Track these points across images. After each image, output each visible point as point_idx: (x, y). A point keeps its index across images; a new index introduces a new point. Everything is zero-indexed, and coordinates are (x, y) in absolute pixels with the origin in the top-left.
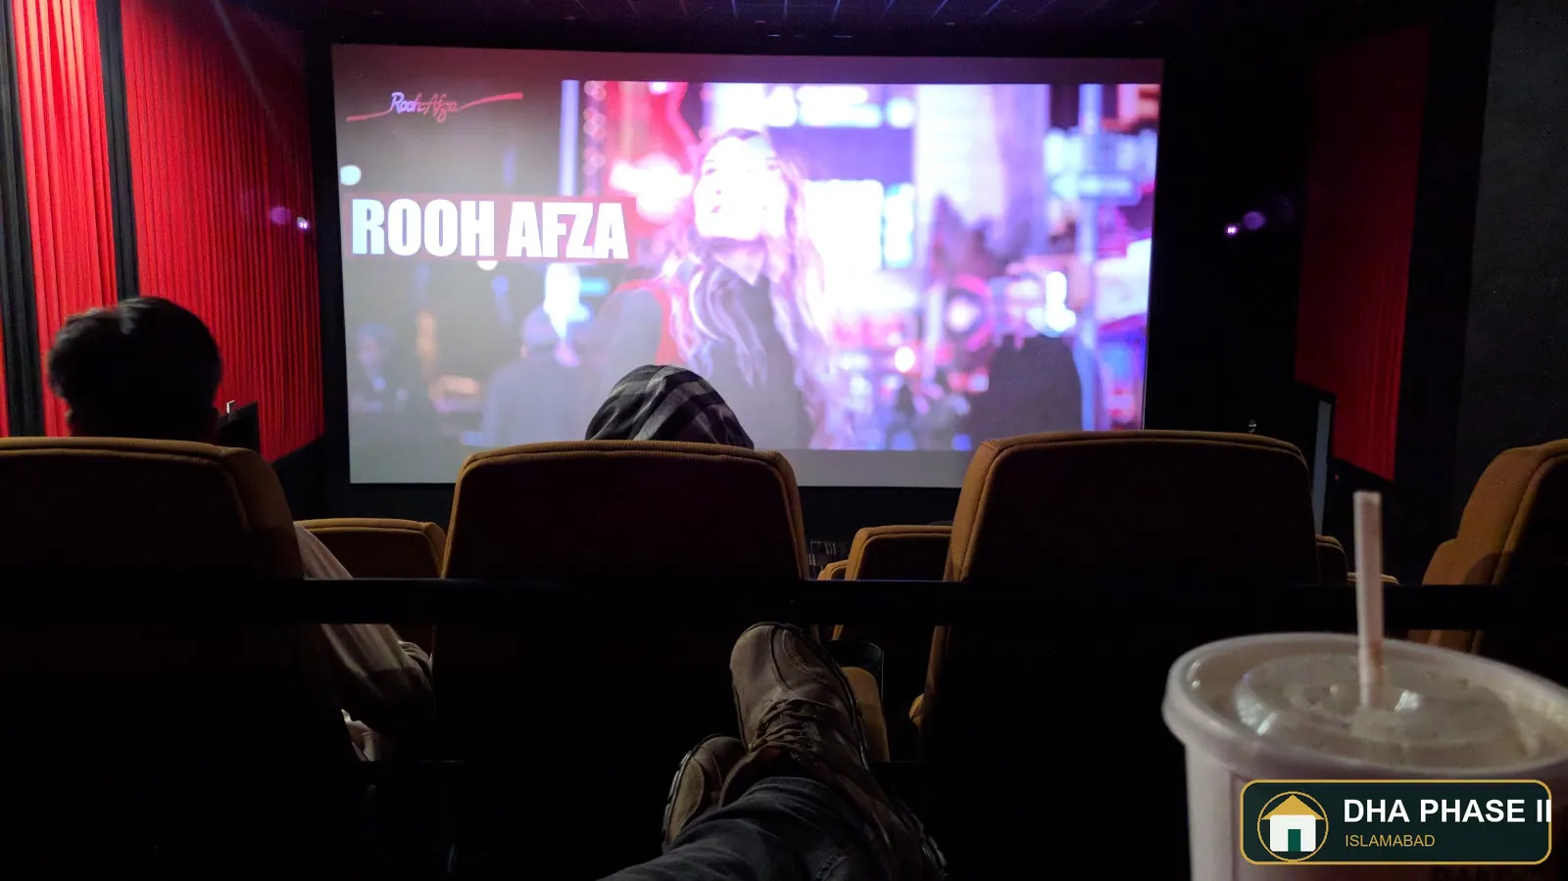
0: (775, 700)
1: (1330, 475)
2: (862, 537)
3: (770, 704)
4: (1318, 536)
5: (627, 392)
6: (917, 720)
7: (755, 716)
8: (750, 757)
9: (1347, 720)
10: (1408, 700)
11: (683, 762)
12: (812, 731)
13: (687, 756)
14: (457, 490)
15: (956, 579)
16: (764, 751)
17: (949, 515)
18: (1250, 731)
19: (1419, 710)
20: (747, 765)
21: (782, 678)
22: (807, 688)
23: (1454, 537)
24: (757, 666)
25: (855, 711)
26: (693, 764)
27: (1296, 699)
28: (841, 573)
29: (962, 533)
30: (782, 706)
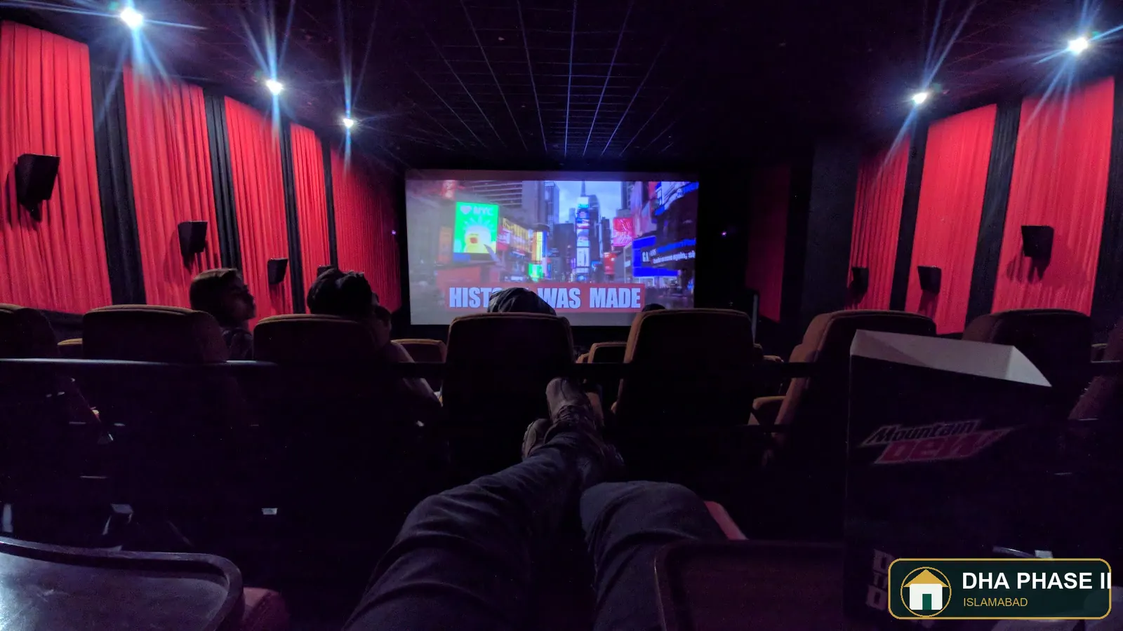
0: (562, 406)
1: (758, 320)
2: (594, 347)
4: (754, 344)
6: (614, 412)
7: (556, 411)
8: (555, 426)
11: (528, 428)
13: (530, 425)
14: (450, 327)
15: (628, 362)
16: (559, 423)
20: (554, 429)
21: (565, 398)
22: (573, 401)
23: (801, 343)
24: (556, 393)
25: (591, 409)
26: (533, 427)
29: (630, 344)
30: (566, 407)
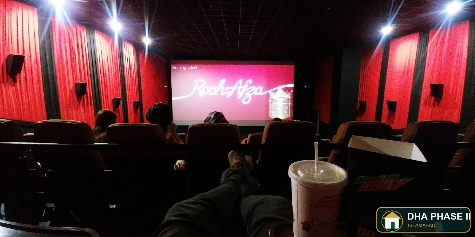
0: (235, 162)
1: (320, 124)
2: (250, 135)
3: (234, 163)
5: (209, 117)
6: (258, 163)
7: (232, 164)
9: (313, 175)
10: (322, 171)
12: (240, 167)
15: (263, 143)
16: (233, 170)
17: (262, 132)
18: (299, 176)
19: (323, 173)
21: (236, 159)
22: (239, 160)
24: (232, 157)
27: (306, 171)
28: (246, 141)
29: (264, 135)
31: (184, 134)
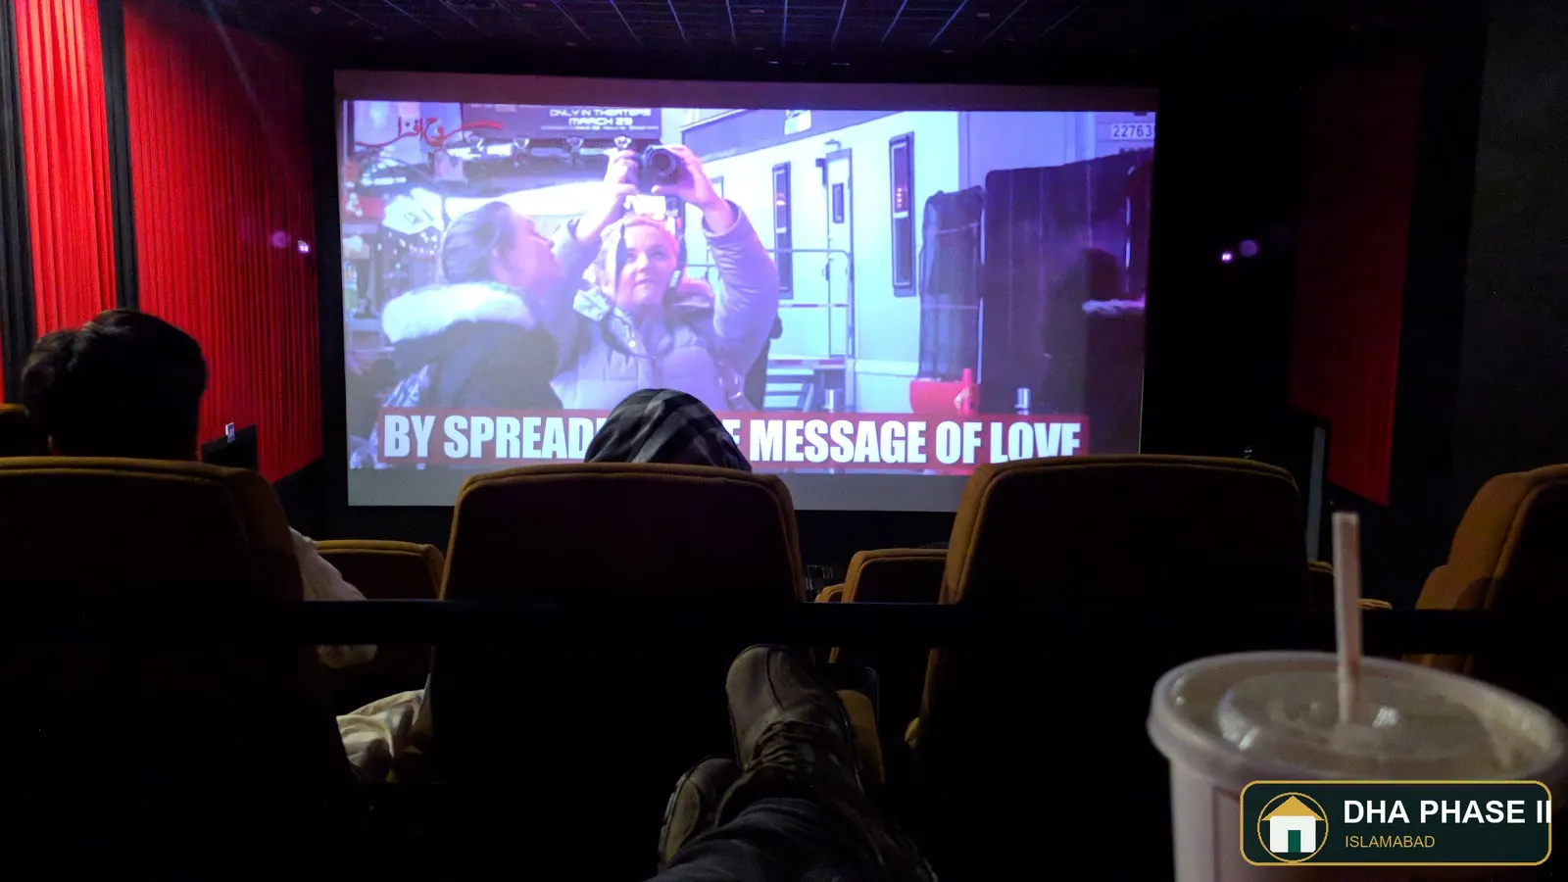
0: (770, 722)
1: (1325, 501)
2: (858, 560)
3: (764, 727)
4: (1313, 561)
5: (626, 416)
6: (912, 743)
7: (751, 737)
8: (745, 778)
11: (679, 783)
12: (808, 754)
13: (683, 778)
14: (456, 512)
15: (951, 601)
16: (760, 772)
20: (741, 788)
21: (778, 701)
22: (801, 709)
23: (1446, 562)
25: (850, 733)
26: (690, 782)
28: (837, 596)
29: (957, 556)
30: (777, 728)
31: (422, 547)
